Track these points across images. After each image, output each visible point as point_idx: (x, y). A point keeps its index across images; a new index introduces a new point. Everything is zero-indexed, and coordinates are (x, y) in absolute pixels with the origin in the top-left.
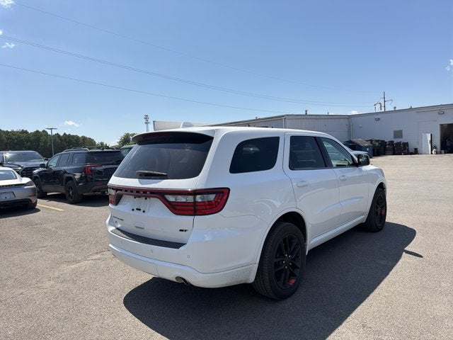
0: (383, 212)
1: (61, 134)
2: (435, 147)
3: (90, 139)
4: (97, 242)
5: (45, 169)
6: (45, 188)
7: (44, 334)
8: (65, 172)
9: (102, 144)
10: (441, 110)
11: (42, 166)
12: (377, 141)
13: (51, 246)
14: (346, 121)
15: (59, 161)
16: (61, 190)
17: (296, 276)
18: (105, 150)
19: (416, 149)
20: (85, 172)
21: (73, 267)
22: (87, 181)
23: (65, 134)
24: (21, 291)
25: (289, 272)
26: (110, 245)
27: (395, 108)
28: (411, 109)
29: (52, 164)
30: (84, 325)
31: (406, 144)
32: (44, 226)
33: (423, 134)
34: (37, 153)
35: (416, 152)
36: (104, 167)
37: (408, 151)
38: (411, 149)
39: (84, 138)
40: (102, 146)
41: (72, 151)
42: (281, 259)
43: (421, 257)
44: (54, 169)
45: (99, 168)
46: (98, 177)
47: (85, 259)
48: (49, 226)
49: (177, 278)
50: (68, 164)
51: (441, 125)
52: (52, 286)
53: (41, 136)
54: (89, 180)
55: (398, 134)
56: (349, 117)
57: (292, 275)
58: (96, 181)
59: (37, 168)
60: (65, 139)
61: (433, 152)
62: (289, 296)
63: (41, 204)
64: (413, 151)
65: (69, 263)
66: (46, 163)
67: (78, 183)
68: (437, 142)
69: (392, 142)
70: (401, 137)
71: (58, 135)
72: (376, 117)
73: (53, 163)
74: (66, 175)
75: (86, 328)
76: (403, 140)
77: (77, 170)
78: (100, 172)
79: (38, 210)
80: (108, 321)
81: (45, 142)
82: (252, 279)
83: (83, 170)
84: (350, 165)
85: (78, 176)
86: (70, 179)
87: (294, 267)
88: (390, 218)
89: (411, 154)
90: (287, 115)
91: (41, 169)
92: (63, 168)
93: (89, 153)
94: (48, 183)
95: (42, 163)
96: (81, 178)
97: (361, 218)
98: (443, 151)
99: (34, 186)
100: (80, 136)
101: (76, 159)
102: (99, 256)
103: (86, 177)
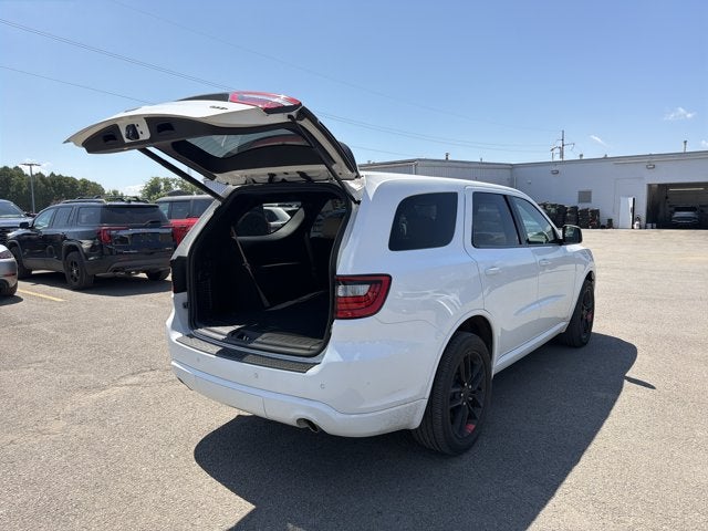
0: (590, 316)
1: (47, 174)
2: (639, 220)
3: (95, 184)
4: (130, 356)
5: (29, 231)
6: (28, 262)
7: (62, 514)
8: (64, 238)
9: (115, 193)
10: (651, 161)
11: (24, 225)
12: (553, 206)
13: (51, 361)
14: (508, 172)
15: (53, 218)
16: (58, 266)
17: (475, 418)
18: (133, 203)
19: (610, 221)
20: (99, 238)
21: (95, 396)
22: (102, 253)
23: (52, 174)
24: (10, 437)
25: (468, 412)
26: (173, 363)
27: (581, 156)
28: (606, 158)
29: (40, 223)
30: (131, 498)
31: (596, 213)
32: (34, 326)
33: (622, 199)
34: (12, 204)
35: (610, 225)
36: (131, 231)
37: (599, 223)
38: (603, 220)
39: (85, 183)
40: (116, 196)
41: (76, 203)
42: (458, 390)
43: (653, 388)
44: (44, 232)
45: (123, 233)
46: (120, 248)
47: (114, 383)
48: (43, 327)
49: (299, 420)
50: (69, 224)
51: (650, 186)
52: (64, 430)
53: (12, 176)
54: (106, 251)
55: (585, 196)
56: (513, 167)
57: (471, 417)
58: (117, 254)
59: (15, 228)
60: (53, 183)
61: (635, 226)
62: (466, 449)
63: (23, 288)
64: (606, 223)
65: (87, 389)
66: (29, 220)
67: (87, 256)
68: (642, 211)
69: (576, 208)
70: (589, 201)
71: (40, 175)
72: (554, 169)
73: (43, 223)
74: (66, 243)
75: (136, 503)
76: (592, 206)
77: (86, 236)
78: (123, 240)
79: (19, 300)
80: (173, 491)
81: (19, 187)
82: (416, 422)
83: (96, 236)
84: (548, 242)
85: (86, 244)
86: (75, 249)
87: (474, 403)
88: (598, 327)
89: (603, 227)
90: (420, 160)
91: (20, 231)
92: (60, 231)
93: (106, 207)
94: (32, 255)
95: (23, 220)
96: (93, 248)
97: (561, 326)
98: (649, 225)
99: (12, 259)
100: (78, 179)
101: (84, 217)
102: (135, 379)
103: (101, 246)
